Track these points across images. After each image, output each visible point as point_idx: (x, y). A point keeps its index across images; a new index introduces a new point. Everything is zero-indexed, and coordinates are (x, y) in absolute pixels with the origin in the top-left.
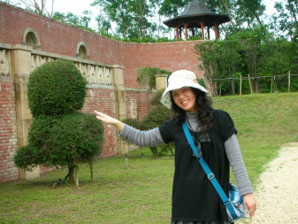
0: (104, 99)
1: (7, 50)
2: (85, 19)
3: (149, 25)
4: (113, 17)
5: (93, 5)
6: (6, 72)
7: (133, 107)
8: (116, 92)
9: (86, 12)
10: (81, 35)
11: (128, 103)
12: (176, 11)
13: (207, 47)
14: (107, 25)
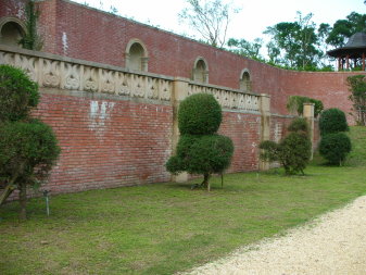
0: (252, 122)
1: (170, 81)
2: (256, 45)
3: (316, 52)
4: (282, 45)
5: (265, 33)
6: (168, 98)
7: (277, 130)
8: (262, 117)
9: (258, 40)
10: (246, 63)
11: (273, 127)
12: (342, 40)
13: (358, 80)
14: (276, 52)
